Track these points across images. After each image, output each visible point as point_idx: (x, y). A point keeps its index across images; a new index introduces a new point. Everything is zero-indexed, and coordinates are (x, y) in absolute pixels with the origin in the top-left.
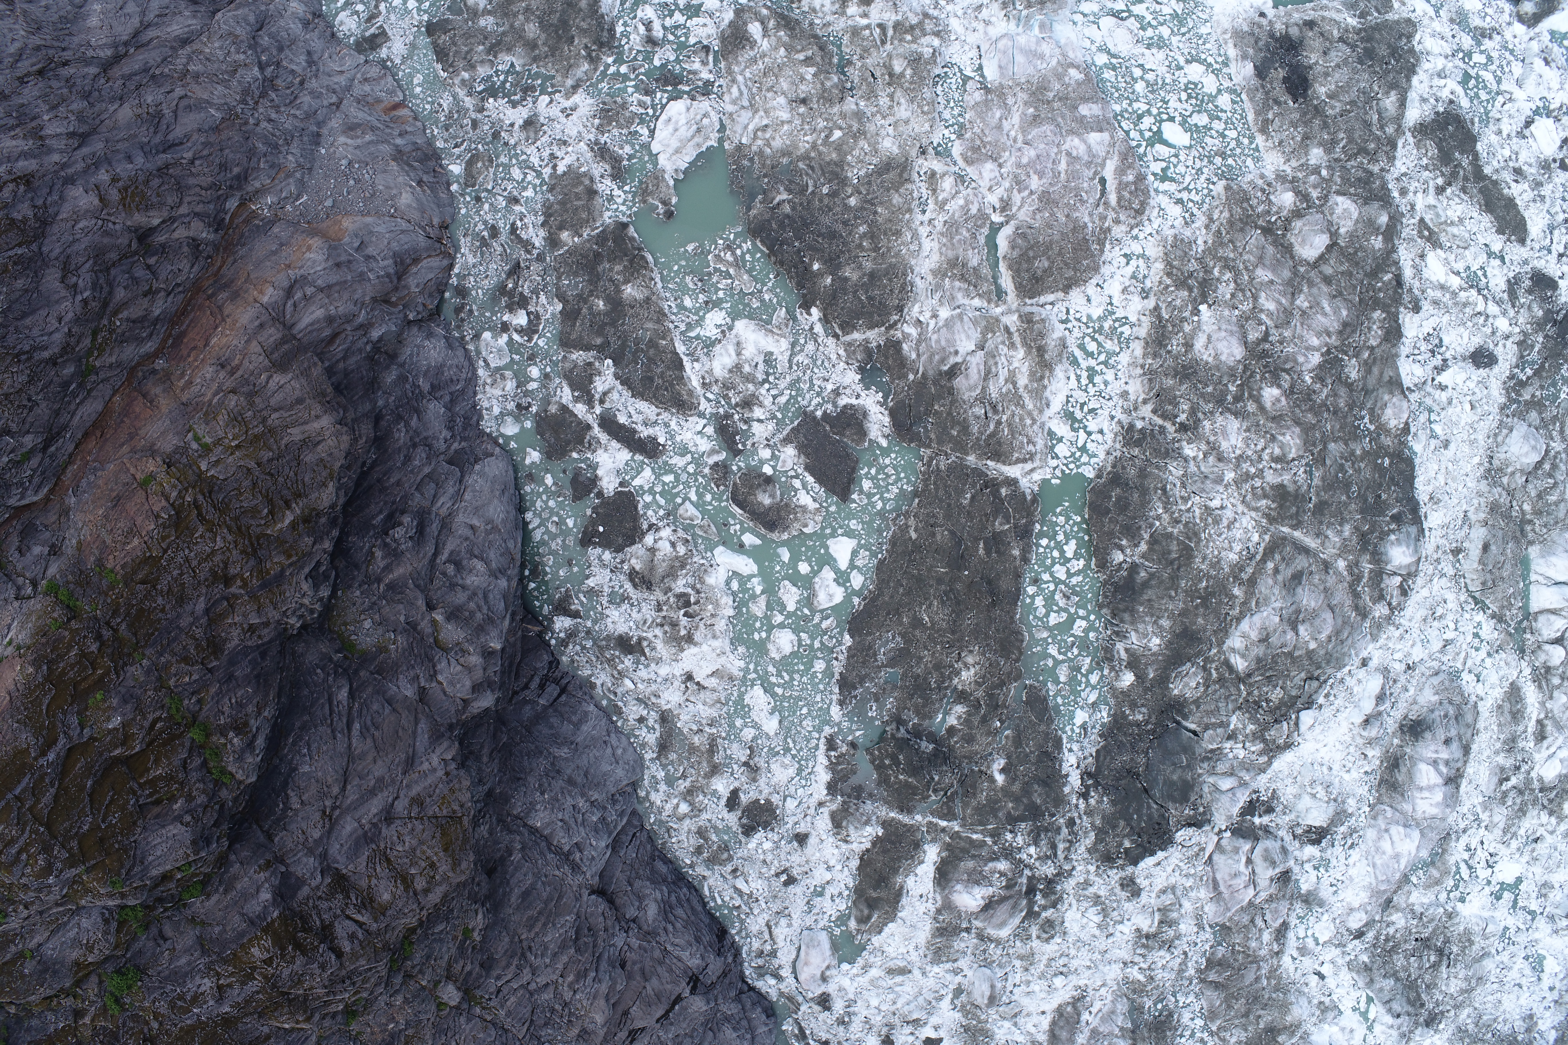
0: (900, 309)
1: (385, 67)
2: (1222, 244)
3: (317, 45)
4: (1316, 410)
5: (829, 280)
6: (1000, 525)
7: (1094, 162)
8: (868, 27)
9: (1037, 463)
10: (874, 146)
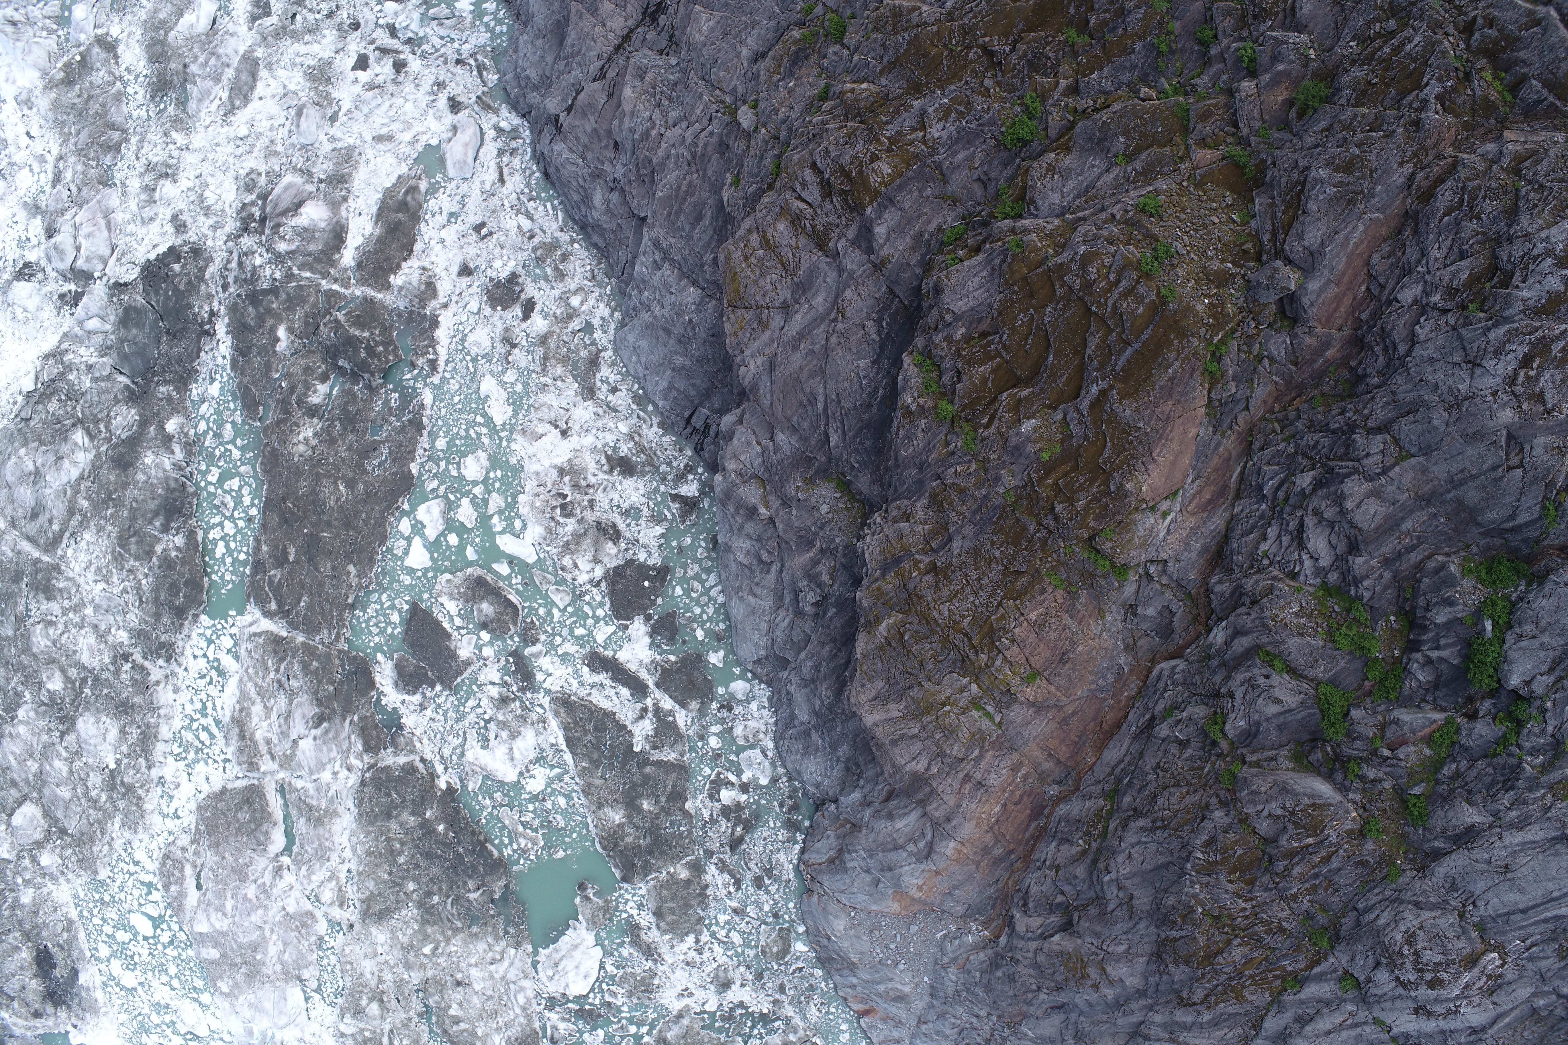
0: (363, 783)
2: (100, 822)
4: (21, 667)
5: (428, 814)
6: (276, 574)
7: (204, 905)
9: (247, 631)
10: (394, 937)
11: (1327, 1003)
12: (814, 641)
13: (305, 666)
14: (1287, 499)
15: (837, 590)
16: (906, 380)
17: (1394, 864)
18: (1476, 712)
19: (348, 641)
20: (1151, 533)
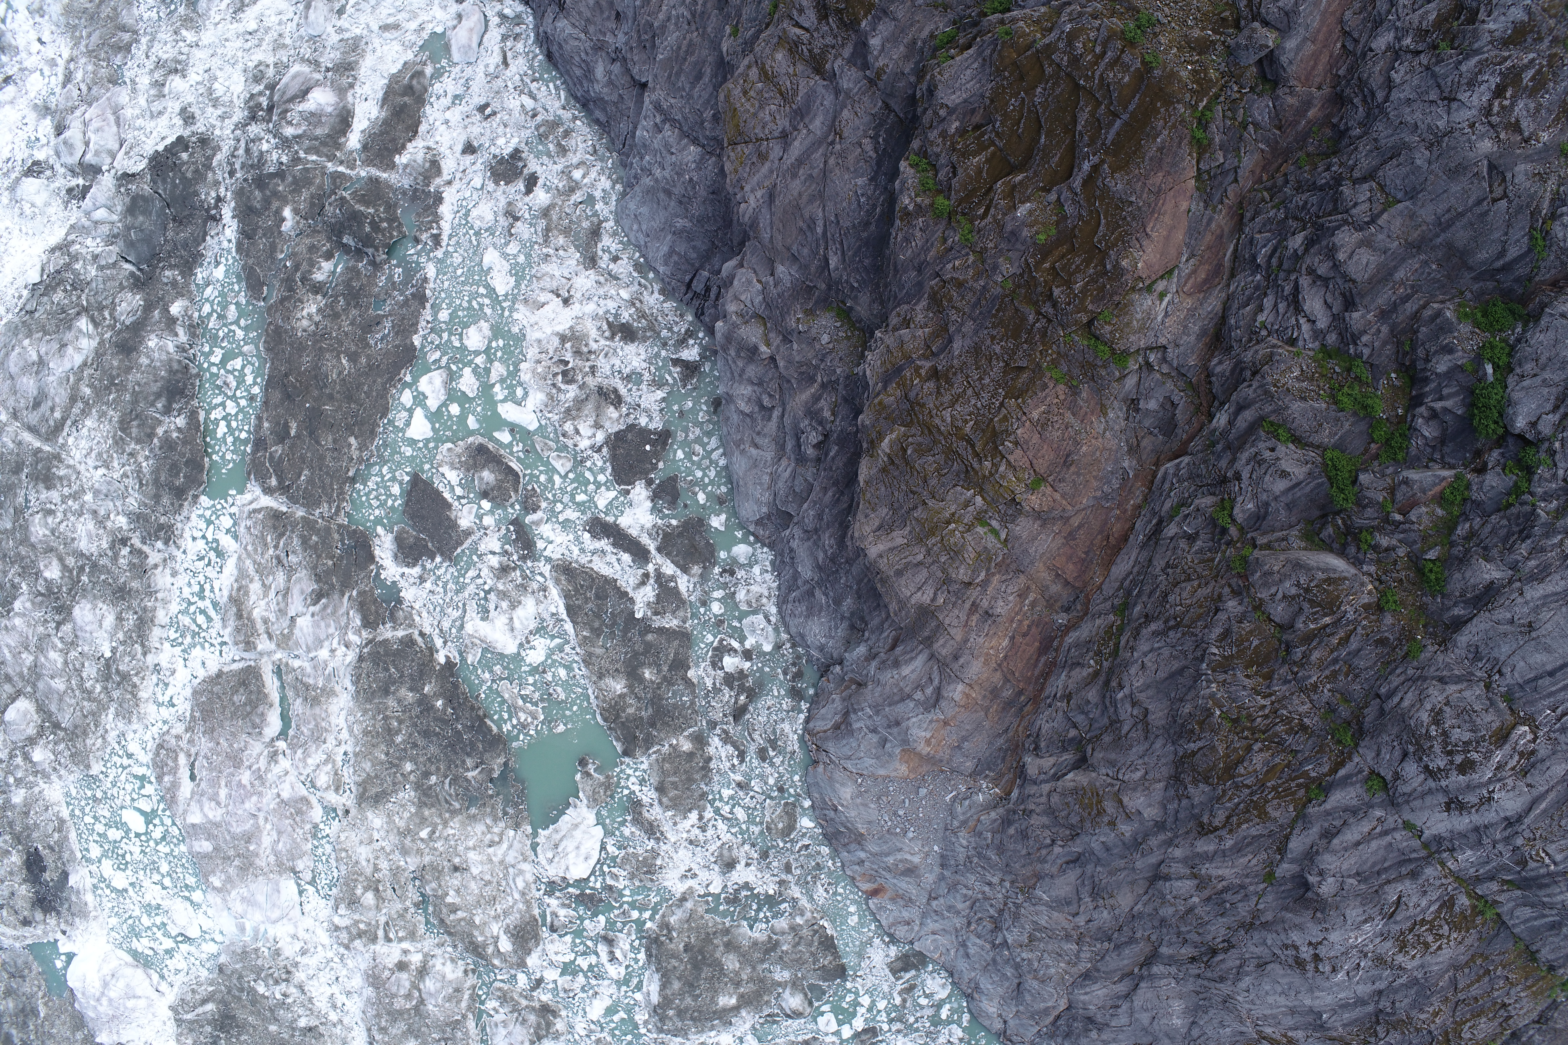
0: (361, 659)
1: (890, 935)
2: (94, 714)
3: (962, 965)
4: (19, 558)
5: (426, 689)
7: (197, 795)
8: (400, 940)
9: (246, 509)
10: (390, 821)
11: (1354, 812)
12: (817, 488)
13: (305, 541)
14: (1280, 265)
15: (838, 425)
16: (903, 183)
17: (1415, 639)
18: (1485, 464)
19: (348, 515)
20: (1149, 316)
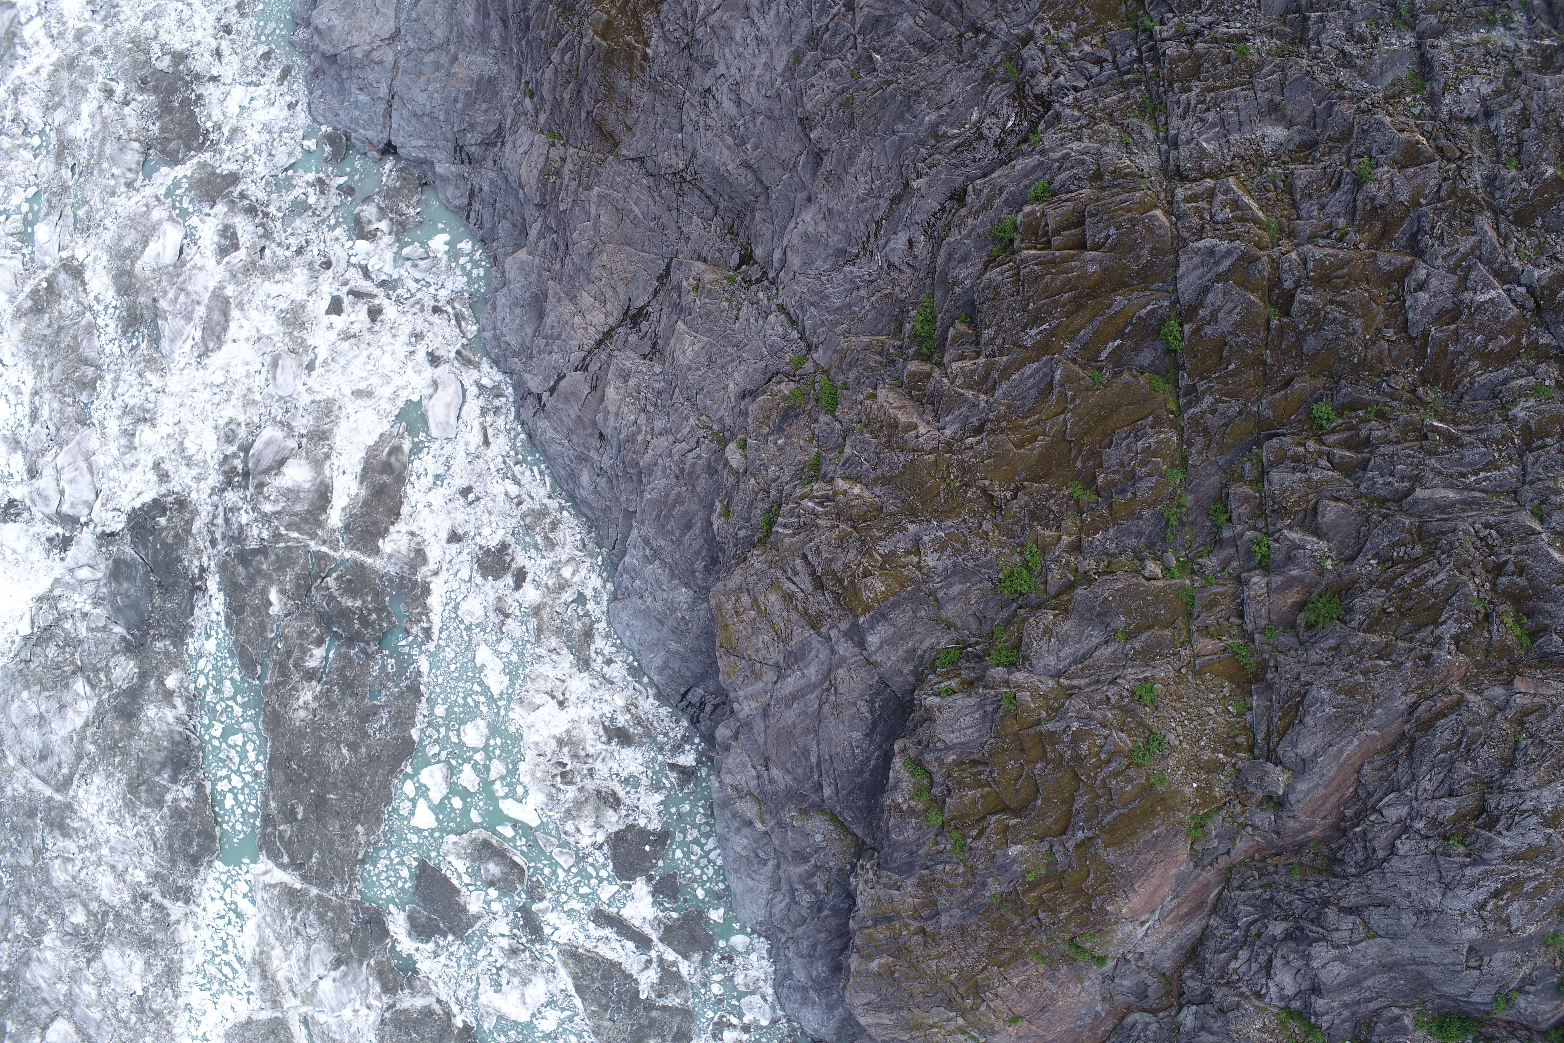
0: (383, 1022)
6: (286, 830)
12: (810, 925)
13: (321, 917)
14: (1258, 936)
15: (831, 899)
19: (360, 892)
20: (1129, 936)
